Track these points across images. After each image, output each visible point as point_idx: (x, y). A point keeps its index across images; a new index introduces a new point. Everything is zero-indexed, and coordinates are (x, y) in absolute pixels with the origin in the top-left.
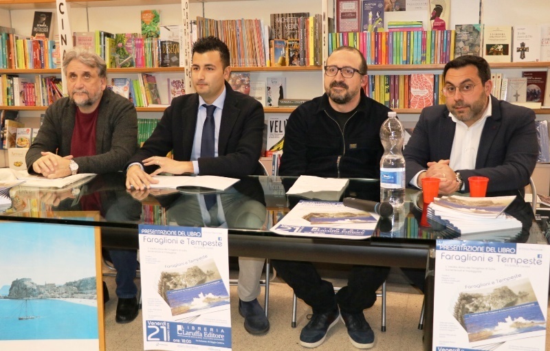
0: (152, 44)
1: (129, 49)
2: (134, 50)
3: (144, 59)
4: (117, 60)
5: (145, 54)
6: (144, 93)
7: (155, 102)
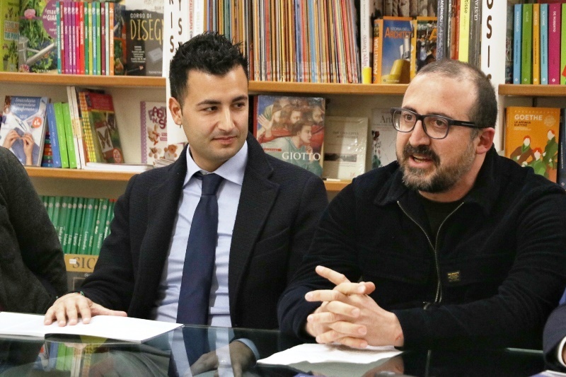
0: (102, 17)
1: (49, 24)
2: (59, 31)
3: (81, 52)
4: (22, 51)
5: (86, 41)
6: (80, 136)
7: (108, 159)
